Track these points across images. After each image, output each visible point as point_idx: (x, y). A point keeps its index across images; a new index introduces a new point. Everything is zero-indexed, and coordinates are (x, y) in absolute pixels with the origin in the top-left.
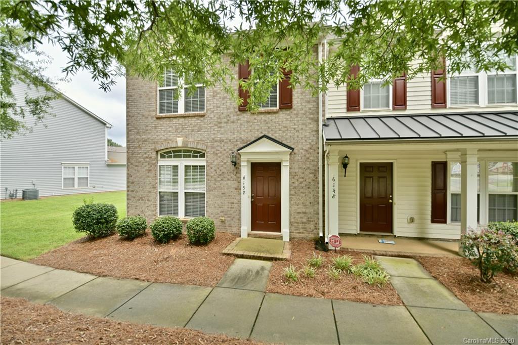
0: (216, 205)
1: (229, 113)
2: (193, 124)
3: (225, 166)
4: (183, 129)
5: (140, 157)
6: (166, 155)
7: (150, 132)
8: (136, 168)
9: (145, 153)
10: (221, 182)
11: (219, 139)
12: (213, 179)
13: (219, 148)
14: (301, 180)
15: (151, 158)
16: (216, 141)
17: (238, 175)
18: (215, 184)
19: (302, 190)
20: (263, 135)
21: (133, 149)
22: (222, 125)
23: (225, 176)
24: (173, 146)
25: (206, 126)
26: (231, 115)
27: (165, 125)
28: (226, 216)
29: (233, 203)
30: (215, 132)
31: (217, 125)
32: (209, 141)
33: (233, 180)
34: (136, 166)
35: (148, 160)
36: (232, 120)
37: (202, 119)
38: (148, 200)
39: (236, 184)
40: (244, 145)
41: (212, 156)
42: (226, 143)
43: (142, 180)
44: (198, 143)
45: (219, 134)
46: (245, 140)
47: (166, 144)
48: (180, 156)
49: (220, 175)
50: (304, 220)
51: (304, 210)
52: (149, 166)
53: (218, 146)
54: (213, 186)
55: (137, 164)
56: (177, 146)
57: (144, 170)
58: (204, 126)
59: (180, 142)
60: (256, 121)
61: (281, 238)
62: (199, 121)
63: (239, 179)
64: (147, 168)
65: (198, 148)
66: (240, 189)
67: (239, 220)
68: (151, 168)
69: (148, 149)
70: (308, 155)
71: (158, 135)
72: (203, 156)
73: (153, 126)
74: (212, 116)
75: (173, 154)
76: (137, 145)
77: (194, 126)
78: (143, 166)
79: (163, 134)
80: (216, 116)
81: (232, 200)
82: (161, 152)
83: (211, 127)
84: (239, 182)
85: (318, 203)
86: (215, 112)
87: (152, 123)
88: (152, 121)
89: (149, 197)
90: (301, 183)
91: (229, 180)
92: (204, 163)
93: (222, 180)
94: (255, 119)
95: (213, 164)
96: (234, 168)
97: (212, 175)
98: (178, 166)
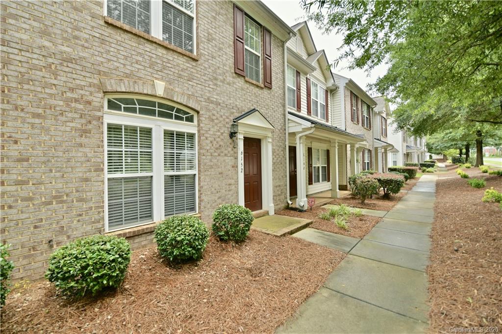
0: (213, 189)
1: (225, 71)
2: (182, 66)
3: (222, 137)
4: (164, 68)
5: (51, 95)
6: (123, 106)
7: (86, 45)
8: (37, 121)
9: (72, 90)
10: (218, 158)
11: (215, 100)
12: (209, 154)
13: (215, 112)
14: (277, 156)
15: (89, 103)
16: (212, 102)
17: (235, 150)
18: (211, 161)
19: (278, 166)
20: (253, 108)
21: (23, 70)
22: (219, 83)
23: (223, 150)
24: (145, 92)
25: (199, 76)
26: (228, 74)
27: (127, 46)
30: (210, 90)
31: (211, 81)
32: (202, 100)
33: (231, 156)
34: (38, 116)
35: (81, 107)
37: (193, 63)
38: (81, 200)
39: (233, 161)
41: (207, 122)
42: (223, 108)
43: (61, 154)
44: (189, 99)
45: (215, 93)
47: (131, 84)
48: (152, 113)
49: (217, 149)
51: (279, 184)
52: (83, 121)
53: (214, 109)
54: (209, 163)
55: (40, 111)
56: (153, 93)
57: (68, 129)
58: (196, 75)
59: (160, 88)
61: (267, 213)
62: (189, 65)
63: (236, 155)
64: (79, 126)
66: (237, 167)
68: (90, 127)
69: (78, 82)
70: (280, 135)
71: (109, 60)
72: (190, 119)
73: (98, 35)
74: (207, 66)
75: (138, 106)
77: (182, 70)
78: (64, 119)
79: (122, 61)
80: (211, 68)
82: (111, 97)
84: (235, 158)
85: (286, 176)
86: (210, 61)
87: (93, 27)
88: (93, 24)
89: (83, 191)
90: (277, 159)
91: (226, 155)
92: (194, 130)
93: (219, 155)
95: (209, 132)
96: (230, 141)
97: (208, 148)
98: (151, 129)
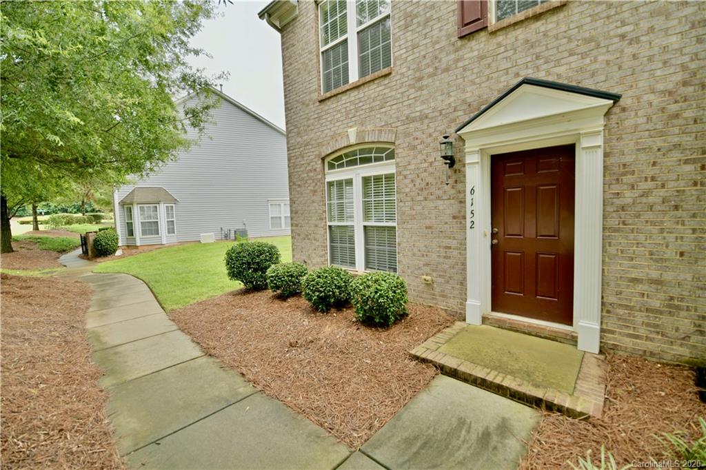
0: (416, 250)
1: (437, 53)
3: (431, 170)
4: (357, 110)
5: (302, 171)
6: (336, 164)
7: (312, 128)
8: (299, 189)
9: (309, 164)
10: (423, 204)
11: (418, 114)
12: (409, 199)
13: (418, 134)
15: (315, 170)
16: (413, 121)
17: (459, 186)
18: (412, 208)
19: (650, 216)
20: (520, 79)
21: (294, 161)
22: (425, 82)
23: (432, 190)
24: (343, 145)
25: (394, 93)
26: (443, 55)
27: (331, 111)
28: (435, 274)
29: (450, 248)
30: (410, 102)
31: (414, 87)
32: (399, 124)
33: (449, 199)
34: (299, 186)
35: (312, 174)
36: (444, 66)
37: (386, 81)
38: (315, 239)
39: (455, 206)
40: (472, 115)
41: (405, 153)
42: (433, 119)
43: (307, 208)
44: (380, 131)
45: (418, 103)
46: (475, 104)
47: (334, 143)
48: (355, 163)
49: (422, 190)
50: (656, 304)
51: (655, 274)
52: (314, 184)
53: (416, 129)
54: (409, 212)
55: (300, 183)
56: (348, 144)
57: (309, 191)
58: (390, 94)
59: (352, 136)
60: (502, 49)
61: (573, 340)
62: (381, 88)
63: (462, 195)
64: (312, 188)
65: (382, 140)
66: (464, 218)
67: (462, 284)
68: (317, 187)
69: (311, 157)
71: (323, 131)
72: (391, 156)
73: (316, 116)
74: (405, 70)
75: (345, 160)
76: (299, 153)
77: (374, 101)
78: (307, 185)
79: (329, 127)
80: (412, 67)
81: (446, 242)
82: (329, 159)
83: (402, 93)
84: (461, 202)
86: (409, 59)
87: (314, 111)
88: (314, 109)
89: (316, 234)
90: (645, 194)
91: (439, 198)
92: (393, 170)
93: (426, 199)
94: (499, 45)
95: (409, 167)
96: (450, 172)
97: (407, 190)
98: (352, 179)
